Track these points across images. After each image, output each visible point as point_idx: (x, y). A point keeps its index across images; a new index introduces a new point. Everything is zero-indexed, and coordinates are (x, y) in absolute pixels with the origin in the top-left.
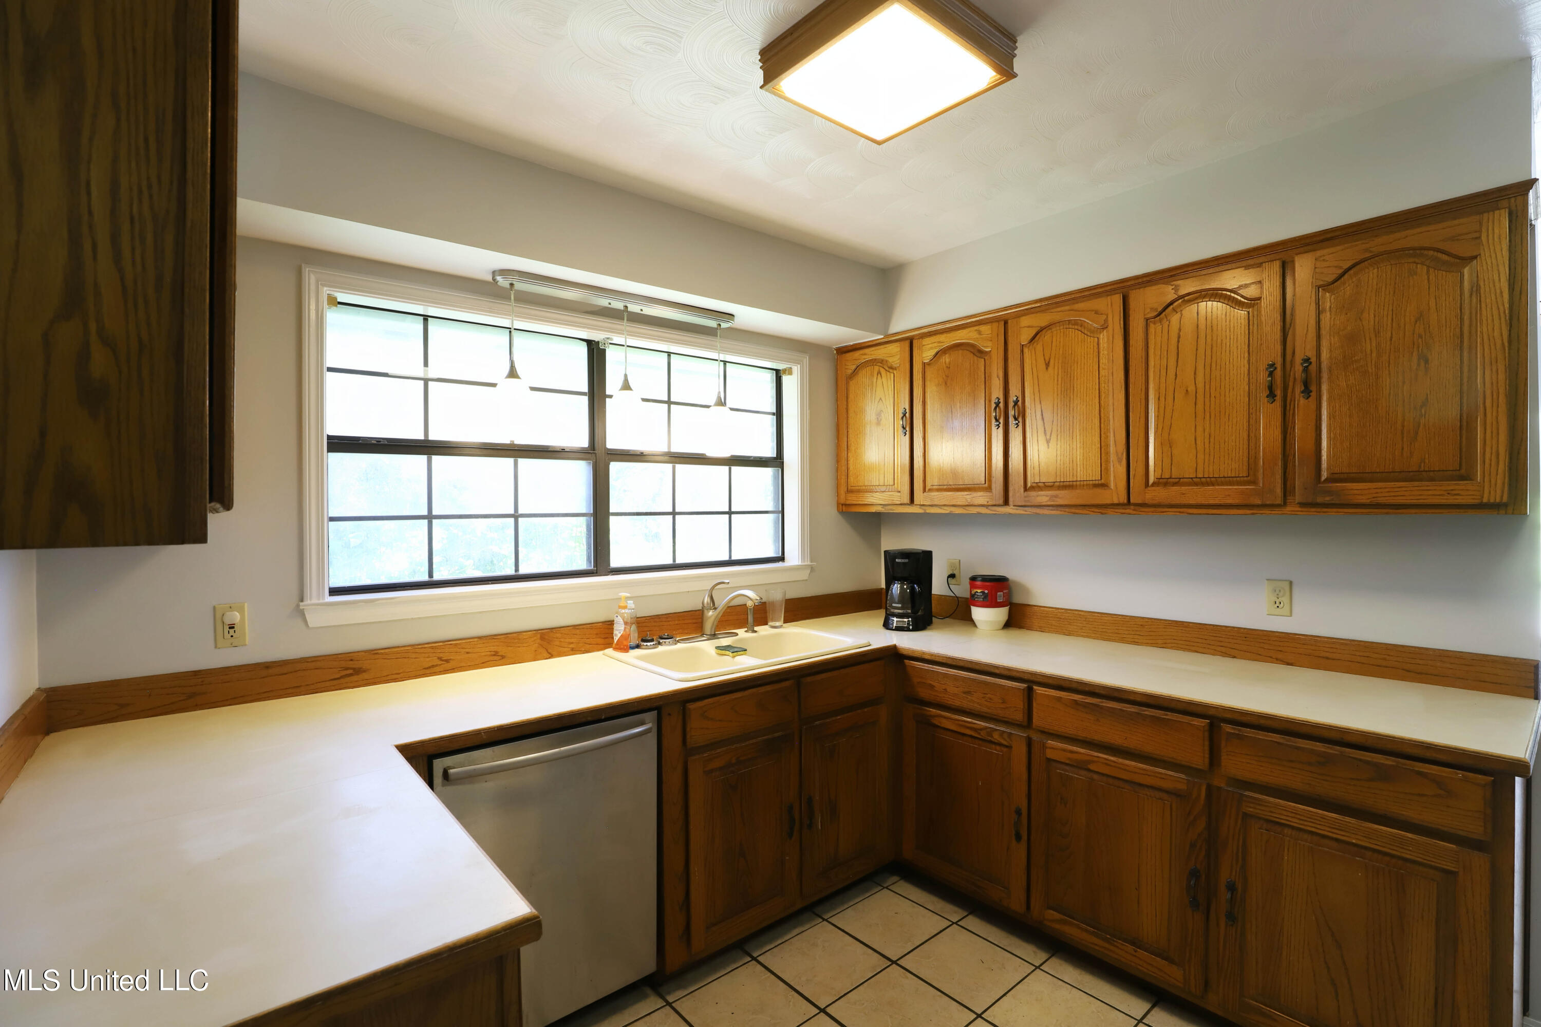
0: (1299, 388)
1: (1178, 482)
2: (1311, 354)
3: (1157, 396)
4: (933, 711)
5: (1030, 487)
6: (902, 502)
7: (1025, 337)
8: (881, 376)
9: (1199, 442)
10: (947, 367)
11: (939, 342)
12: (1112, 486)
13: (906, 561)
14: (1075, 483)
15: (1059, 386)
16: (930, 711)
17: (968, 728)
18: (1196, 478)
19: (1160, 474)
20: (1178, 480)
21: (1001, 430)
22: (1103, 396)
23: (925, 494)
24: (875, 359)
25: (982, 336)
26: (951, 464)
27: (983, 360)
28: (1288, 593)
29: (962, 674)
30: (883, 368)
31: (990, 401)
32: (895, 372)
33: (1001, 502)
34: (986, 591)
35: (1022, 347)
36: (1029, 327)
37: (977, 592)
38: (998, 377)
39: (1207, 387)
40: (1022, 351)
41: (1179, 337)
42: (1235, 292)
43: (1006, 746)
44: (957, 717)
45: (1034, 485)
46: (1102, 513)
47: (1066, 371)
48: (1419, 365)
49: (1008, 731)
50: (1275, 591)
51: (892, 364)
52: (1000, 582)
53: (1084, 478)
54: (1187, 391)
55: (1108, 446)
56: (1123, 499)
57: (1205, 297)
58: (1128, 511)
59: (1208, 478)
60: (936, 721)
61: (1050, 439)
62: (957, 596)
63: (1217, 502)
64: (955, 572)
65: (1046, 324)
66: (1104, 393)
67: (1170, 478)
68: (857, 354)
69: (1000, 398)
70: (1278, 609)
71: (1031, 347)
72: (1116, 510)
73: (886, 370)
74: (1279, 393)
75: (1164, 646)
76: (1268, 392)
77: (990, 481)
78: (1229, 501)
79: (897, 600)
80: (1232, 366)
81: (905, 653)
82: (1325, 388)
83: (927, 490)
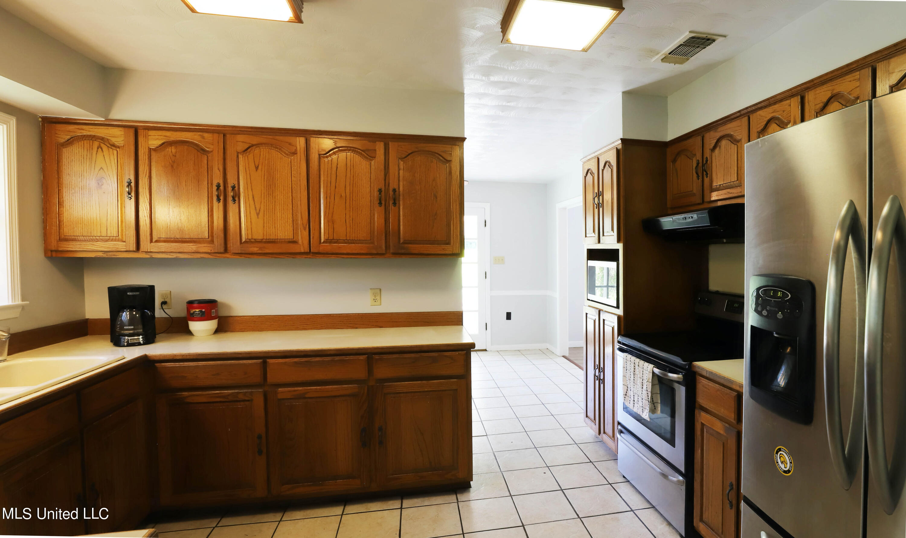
0: (391, 202)
1: (337, 241)
2: (396, 187)
3: (326, 196)
4: (186, 394)
5: (244, 242)
6: (128, 249)
7: (241, 147)
8: (102, 150)
9: (347, 222)
10: (174, 155)
11: (166, 136)
12: (300, 242)
13: (138, 293)
14: (276, 240)
15: (265, 182)
16: (183, 394)
17: (218, 397)
18: (346, 240)
19: (327, 237)
20: (337, 240)
21: (221, 204)
22: (294, 192)
23: (152, 244)
24: (94, 136)
25: (204, 140)
26: (178, 224)
27: (206, 156)
28: (379, 296)
29: (210, 363)
30: (104, 144)
31: (212, 184)
32: (118, 150)
33: (222, 250)
34: (204, 310)
35: (238, 154)
36: (243, 142)
37: (196, 311)
38: (218, 169)
39: (351, 196)
40: (238, 156)
41: (337, 168)
42: (364, 152)
43: (248, 401)
44: (207, 392)
45: (248, 240)
46: (293, 258)
47: (270, 174)
48: (434, 198)
49: (250, 390)
50: (374, 294)
51: (114, 143)
52: (212, 303)
53: (282, 237)
54: (341, 196)
55: (297, 220)
56: (307, 250)
57: (349, 150)
58: (309, 256)
59: (354, 240)
60: (189, 400)
61: (259, 213)
62: (172, 316)
63: (356, 252)
64: (166, 300)
65: (256, 143)
66: (295, 190)
67: (333, 239)
68: (72, 127)
69: (220, 183)
70: (375, 302)
71: (244, 155)
72: (302, 256)
73: (108, 147)
74: (383, 202)
75: (321, 328)
76: (379, 202)
77: (212, 236)
78: (362, 252)
79: (127, 324)
80: (363, 187)
81: (155, 358)
82: (401, 203)
83: (154, 240)
